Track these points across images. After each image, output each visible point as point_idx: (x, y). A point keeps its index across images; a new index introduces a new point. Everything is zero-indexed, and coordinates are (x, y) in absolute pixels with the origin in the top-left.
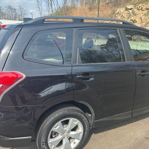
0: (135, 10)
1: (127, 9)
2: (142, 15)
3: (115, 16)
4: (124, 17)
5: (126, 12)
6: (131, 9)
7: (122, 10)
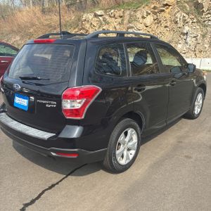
0: (107, 17)
1: (96, 16)
2: (115, 24)
3: (82, 24)
4: (94, 26)
5: (96, 19)
6: (101, 16)
7: (90, 16)
